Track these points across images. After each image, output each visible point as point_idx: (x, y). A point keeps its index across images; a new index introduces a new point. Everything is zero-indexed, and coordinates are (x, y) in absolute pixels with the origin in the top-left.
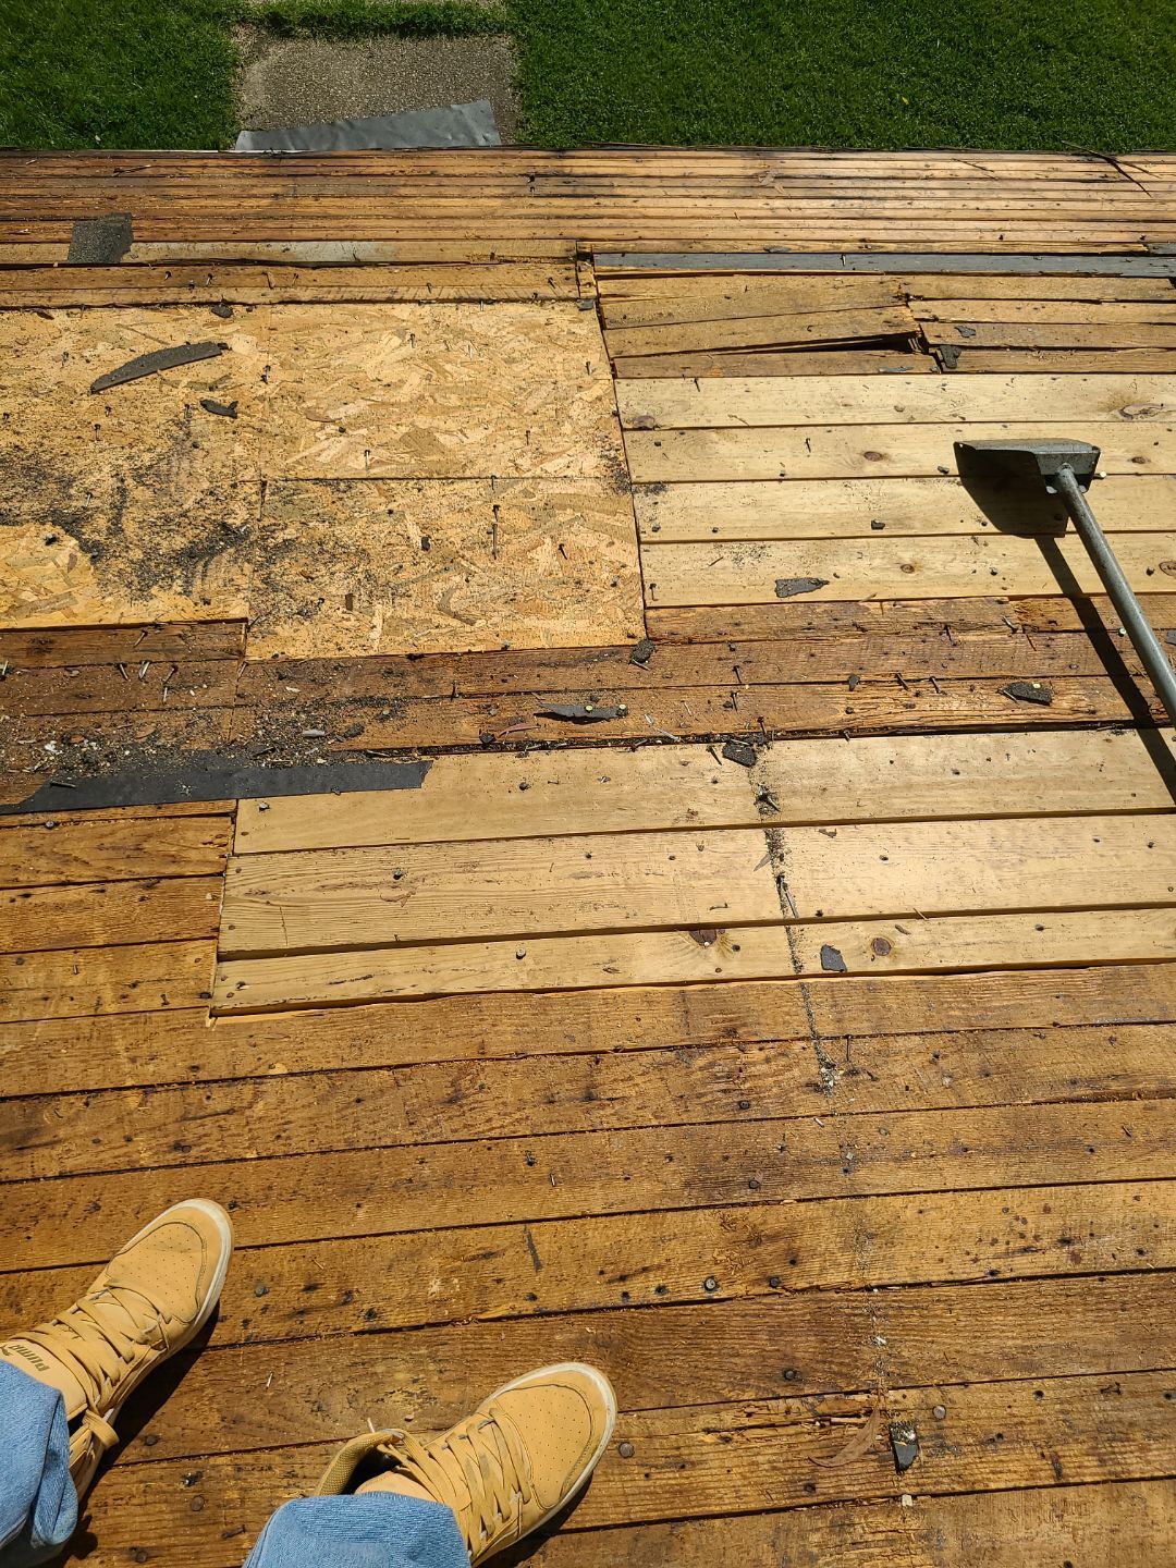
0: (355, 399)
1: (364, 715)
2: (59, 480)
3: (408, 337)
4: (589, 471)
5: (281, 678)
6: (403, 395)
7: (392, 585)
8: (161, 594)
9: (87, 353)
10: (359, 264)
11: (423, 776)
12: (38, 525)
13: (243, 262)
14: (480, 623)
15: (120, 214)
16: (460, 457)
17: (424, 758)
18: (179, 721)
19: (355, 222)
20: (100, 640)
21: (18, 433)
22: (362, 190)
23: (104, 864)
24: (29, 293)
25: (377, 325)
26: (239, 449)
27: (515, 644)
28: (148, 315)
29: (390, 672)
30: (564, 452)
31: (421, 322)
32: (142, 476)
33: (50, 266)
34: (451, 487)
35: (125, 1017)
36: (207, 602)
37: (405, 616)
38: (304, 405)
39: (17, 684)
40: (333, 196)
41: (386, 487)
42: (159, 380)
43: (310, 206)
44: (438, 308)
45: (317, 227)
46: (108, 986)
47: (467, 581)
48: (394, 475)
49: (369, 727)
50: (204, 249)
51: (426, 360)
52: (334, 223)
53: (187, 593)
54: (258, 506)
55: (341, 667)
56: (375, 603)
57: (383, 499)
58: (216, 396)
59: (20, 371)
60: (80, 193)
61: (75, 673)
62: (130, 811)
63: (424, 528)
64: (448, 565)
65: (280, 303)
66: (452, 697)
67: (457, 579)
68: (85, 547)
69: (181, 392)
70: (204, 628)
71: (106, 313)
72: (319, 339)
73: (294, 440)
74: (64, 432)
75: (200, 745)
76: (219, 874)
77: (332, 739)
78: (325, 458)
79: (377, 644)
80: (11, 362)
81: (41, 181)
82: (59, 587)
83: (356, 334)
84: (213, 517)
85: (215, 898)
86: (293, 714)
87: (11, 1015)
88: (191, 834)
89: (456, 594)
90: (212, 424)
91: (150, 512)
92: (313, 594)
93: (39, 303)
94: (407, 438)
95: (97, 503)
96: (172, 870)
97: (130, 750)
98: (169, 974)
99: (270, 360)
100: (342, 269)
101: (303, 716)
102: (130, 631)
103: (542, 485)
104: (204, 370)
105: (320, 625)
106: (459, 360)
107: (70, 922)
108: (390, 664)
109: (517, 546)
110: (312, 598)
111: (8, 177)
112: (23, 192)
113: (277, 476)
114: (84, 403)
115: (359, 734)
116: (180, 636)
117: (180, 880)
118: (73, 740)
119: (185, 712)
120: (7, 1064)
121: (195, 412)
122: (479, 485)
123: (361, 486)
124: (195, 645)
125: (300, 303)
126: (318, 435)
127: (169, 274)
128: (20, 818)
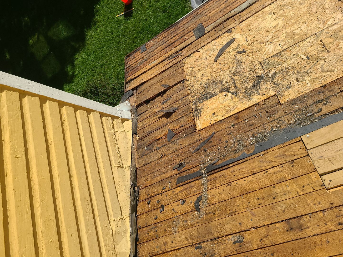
0: (269, 34)
1: (320, 106)
2: (220, 82)
3: (272, 13)
4: (341, 19)
5: (293, 105)
6: (280, 27)
7: (306, 71)
8: (253, 97)
9: (209, 55)
10: (251, 5)
12: (221, 93)
13: (228, 19)
14: (336, 70)
15: (199, 24)
16: (303, 33)
18: (275, 123)
20: (247, 112)
21: (207, 77)
23: (279, 160)
24: (193, 49)
25: (264, 15)
26: (251, 58)
28: (216, 41)
29: (319, 92)
30: (331, 17)
31: (273, 9)
33: (194, 42)
34: (306, 41)
35: (306, 195)
36: (264, 95)
37: (314, 77)
38: (259, 42)
39: (237, 127)
41: (289, 50)
42: (226, 53)
44: (275, 3)
45: (237, 3)
46: (298, 188)
47: (325, 62)
48: (289, 46)
49: (323, 108)
50: (218, 22)
51: (280, 16)
53: (259, 94)
54: (262, 68)
55: (306, 96)
56: (304, 78)
57: (290, 53)
58: (239, 50)
59: (200, 65)
60: (190, 25)
61: (247, 121)
62: (277, 147)
63: (305, 54)
64: (317, 60)
65: (240, 23)
66: (341, 92)
67: (322, 62)
68: (233, 94)
69: (232, 53)
70: (267, 100)
71: (208, 45)
72: (253, 26)
73: (261, 50)
74: (215, 72)
75: (283, 127)
76: (307, 155)
77: (315, 114)
78: (270, 51)
79: (311, 87)
80: (198, 64)
81: (183, 27)
82: (232, 104)
83: (260, 20)
84: (254, 76)
85: (310, 161)
86: (301, 112)
87: (280, 200)
88: (294, 148)
89: (324, 66)
90: (242, 56)
91: (241, 81)
92: (287, 82)
93: (196, 50)
94: (287, 36)
95: (229, 84)
96: (295, 158)
97: (269, 133)
98: (310, 182)
99: (246, 36)
100: (248, 8)
101: (304, 111)
102: (252, 108)
103: (330, 29)
104: (233, 46)
105: (294, 89)
106: (288, 12)
107: (279, 176)
108: (318, 90)
109: (333, 47)
110: (288, 83)
111: (177, 29)
112: (181, 31)
113: (263, 60)
114: (215, 65)
115: (321, 110)
116: (263, 104)
117: (299, 159)
118: (255, 135)
119: (275, 121)
120: (286, 211)
121: (237, 55)
122: (313, 37)
123: (283, 53)
124: (268, 105)
125: (244, 20)
126: (266, 46)
127: (215, 30)
128: (255, 155)
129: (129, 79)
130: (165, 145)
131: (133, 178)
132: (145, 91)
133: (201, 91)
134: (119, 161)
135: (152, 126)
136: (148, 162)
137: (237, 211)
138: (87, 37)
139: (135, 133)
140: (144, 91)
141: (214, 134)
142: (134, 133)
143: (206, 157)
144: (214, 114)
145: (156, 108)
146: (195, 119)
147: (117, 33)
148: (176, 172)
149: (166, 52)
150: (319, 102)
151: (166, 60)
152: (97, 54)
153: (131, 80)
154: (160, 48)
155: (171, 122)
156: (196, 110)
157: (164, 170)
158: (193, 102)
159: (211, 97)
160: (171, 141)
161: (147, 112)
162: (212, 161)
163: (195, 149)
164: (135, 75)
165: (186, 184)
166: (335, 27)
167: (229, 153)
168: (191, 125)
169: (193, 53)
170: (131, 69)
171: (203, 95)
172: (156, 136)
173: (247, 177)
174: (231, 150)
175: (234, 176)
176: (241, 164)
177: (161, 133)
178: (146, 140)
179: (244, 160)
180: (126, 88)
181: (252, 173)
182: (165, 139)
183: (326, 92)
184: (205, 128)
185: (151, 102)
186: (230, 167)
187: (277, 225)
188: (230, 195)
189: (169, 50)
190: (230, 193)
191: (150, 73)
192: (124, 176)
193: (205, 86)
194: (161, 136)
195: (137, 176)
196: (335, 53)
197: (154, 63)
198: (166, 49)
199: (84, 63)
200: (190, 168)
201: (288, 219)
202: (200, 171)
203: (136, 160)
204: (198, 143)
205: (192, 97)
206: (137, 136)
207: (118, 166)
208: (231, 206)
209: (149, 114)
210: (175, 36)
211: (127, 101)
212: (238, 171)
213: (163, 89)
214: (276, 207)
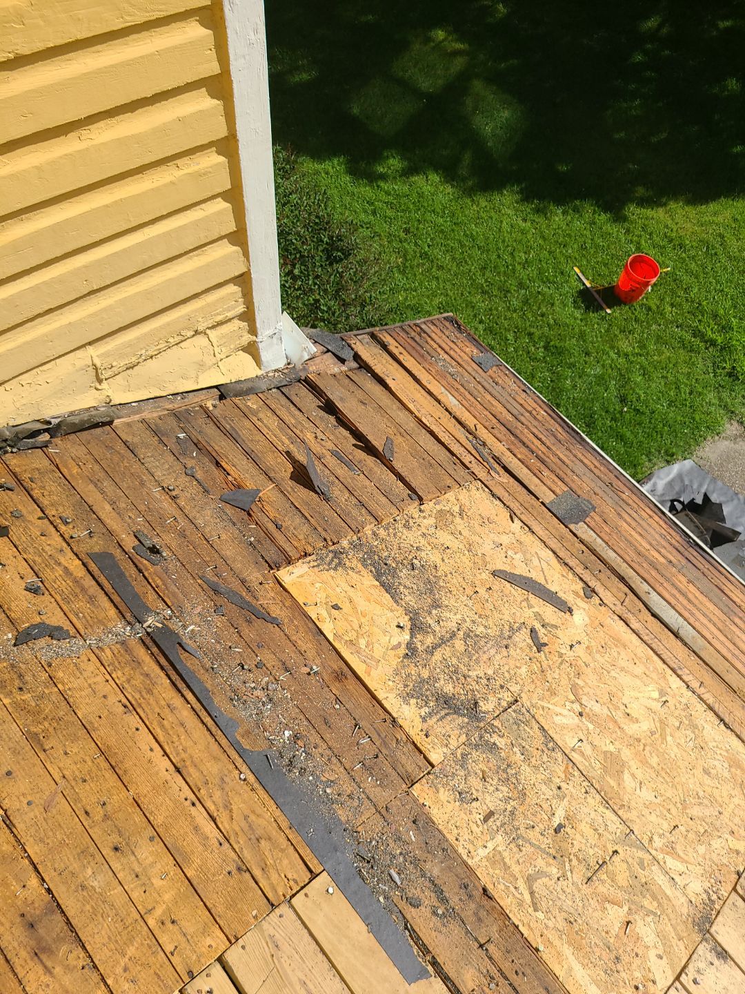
0: (605, 704)
1: (429, 898)
2: (435, 601)
3: (664, 699)
4: (689, 891)
5: (414, 822)
6: (631, 729)
7: (519, 832)
8: (413, 707)
9: (509, 553)
10: (676, 635)
11: (419, 979)
12: (404, 612)
13: (622, 579)
14: (540, 915)
15: (591, 504)
16: (626, 798)
17: (430, 968)
18: (348, 787)
19: (695, 611)
20: (365, 700)
21: (443, 560)
22: (715, 600)
23: (237, 829)
24: (516, 502)
25: (654, 676)
26: (524, 670)
27: (546, 954)
28: (554, 561)
29: (466, 887)
30: (687, 862)
31: (678, 698)
32: (469, 636)
33: (538, 499)
34: (605, 810)
35: (151, 936)
36: (427, 736)
37: (507, 860)
38: (577, 681)
39: (311, 683)
40: (698, 589)
41: (571, 770)
42: (526, 597)
43: (682, 581)
44: (694, 699)
45: (675, 596)
46: (164, 906)
47: (558, 879)
48: (581, 768)
49: (423, 909)
50: (610, 555)
51: (661, 721)
52: (685, 602)
53: (424, 720)
54: (501, 709)
55: (447, 852)
56: (500, 833)
57: (563, 776)
58: (542, 632)
59: (475, 533)
60: (584, 478)
61: (337, 706)
62: (278, 813)
63: (567, 817)
64: (558, 856)
65: (618, 616)
66: (481, 946)
67: (555, 871)
68: (410, 646)
69: (529, 613)
70: (411, 747)
71: (538, 542)
72: (619, 653)
73: (554, 693)
74: (462, 580)
75: (342, 815)
76: (272, 905)
77: (400, 892)
78: (557, 719)
79: (477, 859)
80: (476, 525)
81: (574, 459)
82: (378, 652)
83: (639, 670)
84: (476, 693)
85: (255, 917)
86: (398, 852)
87: (116, 866)
88: (285, 862)
89: (545, 880)
90: (525, 643)
91: (453, 659)
92: (477, 790)
93: (515, 511)
94: (609, 755)
95: (437, 629)
96: (257, 873)
97: (314, 778)
98: (192, 937)
99: (585, 640)
100: (666, 629)
101: (401, 859)
102: (381, 711)
103: (655, 868)
104: (550, 613)
105: (462, 812)
106: (678, 741)
107: (191, 843)
108: (471, 881)
109: (605, 890)
110: (474, 792)
111: (564, 445)
112: (562, 456)
113: (526, 704)
114: (484, 574)
115: (414, 906)
116: (397, 740)
117: (254, 884)
118: (299, 742)
119: (356, 786)
120: (85, 893)
121: (525, 630)
122: (620, 826)
123: (559, 755)
124: (398, 753)
125: (628, 625)
126: (567, 703)
127: (583, 552)
128: (237, 757)
129: (387, 339)
130: (206, 491)
131: (76, 420)
132: (359, 394)
133: (397, 555)
134: (114, 364)
135: (259, 437)
136: (141, 452)
137: (48, 752)
138: (497, 197)
139: (222, 392)
140: (360, 391)
141: (275, 622)
142: (222, 390)
143: (197, 619)
144: (336, 607)
145: (316, 437)
146: (309, 558)
147: (530, 280)
148: (129, 542)
149: (491, 429)
150: (439, 892)
151: (467, 434)
152: (456, 233)
153: (384, 347)
154: (500, 408)
155: (282, 492)
156: (337, 554)
157: (124, 505)
158: (359, 539)
159: (387, 588)
160: (224, 504)
161: (297, 412)
162: (191, 638)
163: (215, 579)
164: (401, 353)
165: (97, 582)
166: (661, 880)
167: (225, 681)
168: (288, 549)
169: (505, 504)
170: (417, 338)
171: (386, 564)
172: (227, 458)
173: (166, 754)
174: (236, 683)
175: (159, 714)
176: (201, 725)
177: (241, 470)
178: (211, 430)
179: (214, 729)
180: (355, 335)
181: (179, 765)
182: (225, 486)
183: (473, 906)
184: (289, 593)
185: (332, 419)
186: (183, 695)
187: (34, 882)
188: (94, 721)
189: (499, 435)
190: (100, 717)
191: (420, 395)
192: (71, 392)
193: (414, 561)
194: (231, 472)
195: (86, 432)
196: (590, 900)
197: (451, 401)
198: (498, 425)
199: (419, 201)
200: (150, 581)
201: (60, 907)
202: (148, 610)
203: (137, 417)
204: (235, 585)
205: (374, 534)
206: (214, 402)
207: (98, 365)
208: (59, 732)
209: (293, 421)
210: (542, 442)
211: (314, 349)
212: (176, 722)
213: (378, 444)
214: (89, 863)
